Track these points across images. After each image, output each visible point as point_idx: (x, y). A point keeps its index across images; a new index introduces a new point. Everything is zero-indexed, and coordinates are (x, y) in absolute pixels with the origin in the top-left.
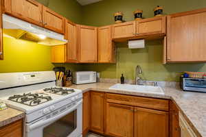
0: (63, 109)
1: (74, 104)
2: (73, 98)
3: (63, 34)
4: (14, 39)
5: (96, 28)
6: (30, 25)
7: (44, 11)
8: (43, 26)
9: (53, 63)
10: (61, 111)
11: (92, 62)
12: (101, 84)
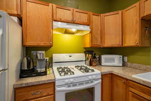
0: (81, 83)
1: (92, 82)
2: (90, 77)
3: (88, 25)
4: (62, 34)
5: (120, 12)
6: (66, 24)
7: (75, 12)
8: (73, 22)
9: (84, 48)
10: (79, 84)
11: (116, 46)
12: (127, 69)
